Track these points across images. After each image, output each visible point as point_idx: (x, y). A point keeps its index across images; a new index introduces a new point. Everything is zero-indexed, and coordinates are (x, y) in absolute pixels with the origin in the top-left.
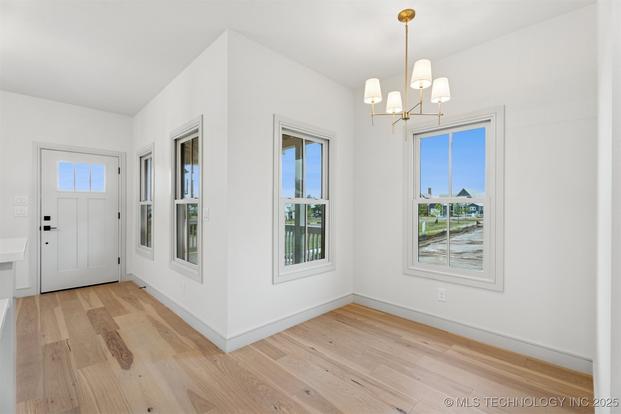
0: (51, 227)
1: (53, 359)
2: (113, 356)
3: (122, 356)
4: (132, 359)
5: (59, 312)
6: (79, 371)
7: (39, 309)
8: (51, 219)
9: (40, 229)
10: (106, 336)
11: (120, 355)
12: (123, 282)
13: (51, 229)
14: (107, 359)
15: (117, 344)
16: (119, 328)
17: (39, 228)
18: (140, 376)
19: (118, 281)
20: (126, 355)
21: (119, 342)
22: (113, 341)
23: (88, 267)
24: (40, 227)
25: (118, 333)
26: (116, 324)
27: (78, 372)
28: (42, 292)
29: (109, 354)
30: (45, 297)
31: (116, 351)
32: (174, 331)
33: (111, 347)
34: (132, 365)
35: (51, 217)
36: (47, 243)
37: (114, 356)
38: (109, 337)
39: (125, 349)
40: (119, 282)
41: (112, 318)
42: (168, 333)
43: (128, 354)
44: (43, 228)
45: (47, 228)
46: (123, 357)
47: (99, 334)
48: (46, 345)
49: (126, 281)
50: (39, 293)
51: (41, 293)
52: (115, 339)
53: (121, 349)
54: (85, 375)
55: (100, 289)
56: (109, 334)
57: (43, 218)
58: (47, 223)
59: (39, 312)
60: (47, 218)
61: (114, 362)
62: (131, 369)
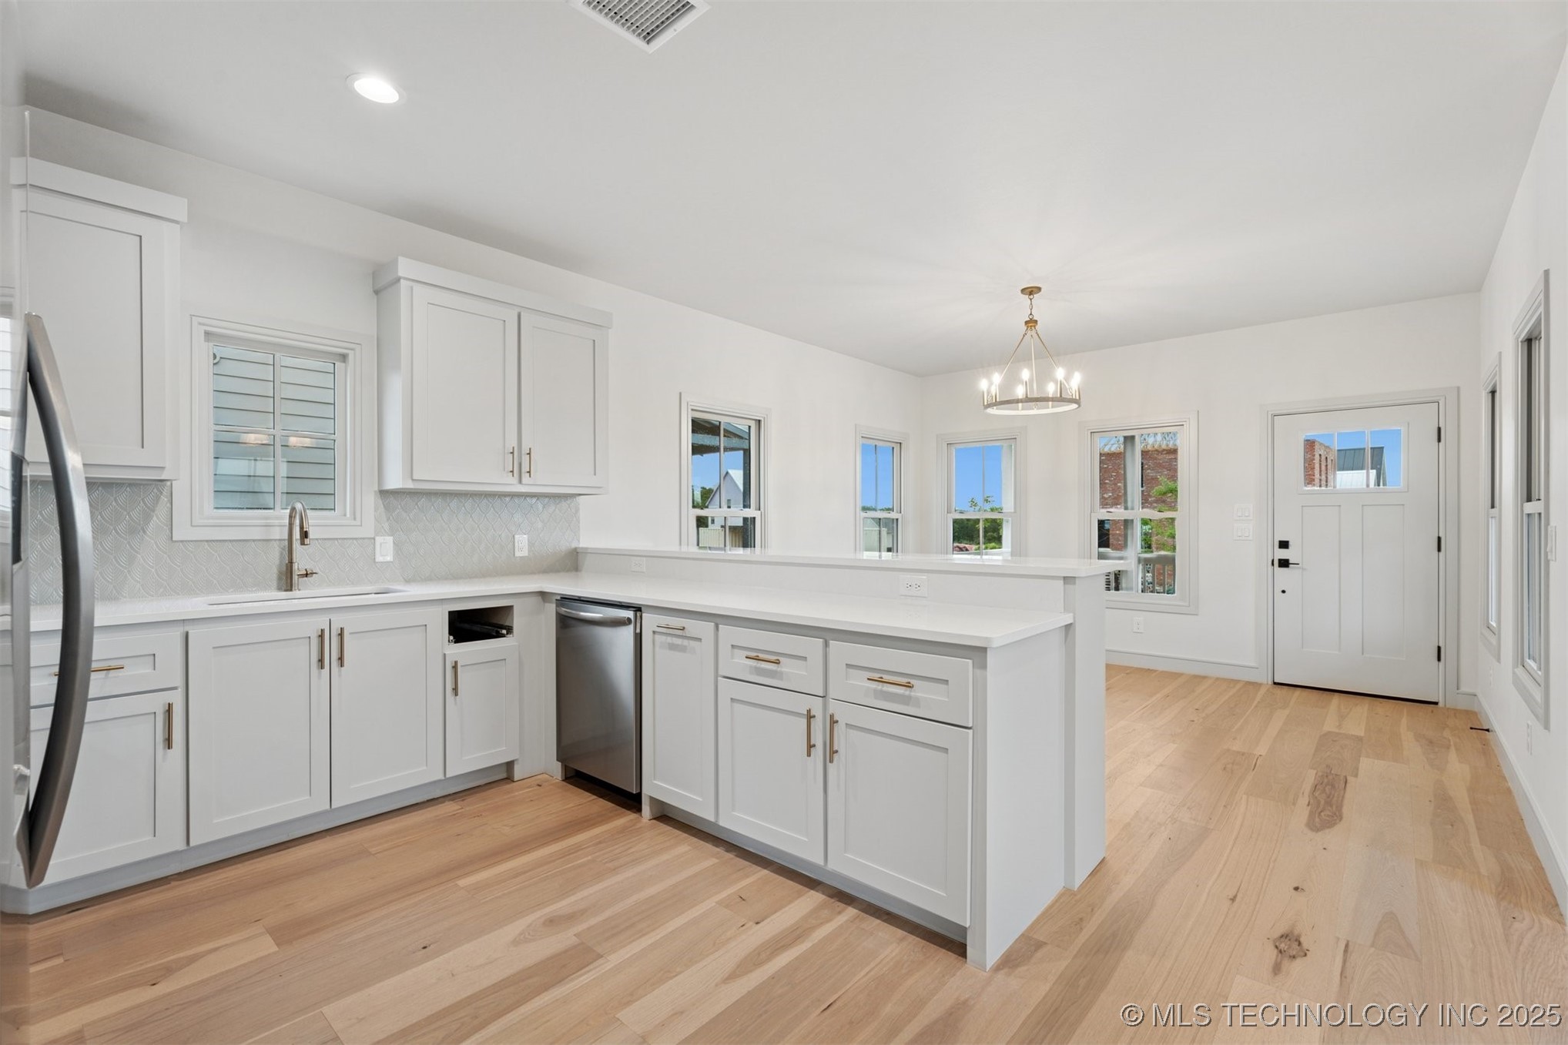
0: (1290, 562)
1: (1225, 769)
2: (1308, 805)
3: (1321, 812)
4: (1335, 824)
5: (1281, 716)
6: (1245, 797)
7: (1255, 703)
8: (1290, 547)
9: (1273, 564)
10: (1322, 776)
11: (1320, 810)
12: (1448, 709)
13: (1291, 566)
14: (1294, 804)
15: (1330, 794)
16: (1356, 776)
17: (1270, 563)
18: (1325, 849)
19: (1436, 703)
20: (1330, 814)
21: (1336, 795)
22: (1327, 789)
23: (1363, 654)
24: (1273, 561)
25: (1348, 781)
26: (1358, 769)
27: (1242, 798)
28: (1275, 681)
29: (1303, 801)
30: (1279, 691)
31: (1319, 803)
32: (1472, 829)
33: (1317, 794)
34: (1327, 831)
35: (1290, 543)
36: (1284, 592)
37: (1310, 807)
38: (1326, 780)
39: (1337, 807)
40: (1441, 704)
41: (1360, 757)
42: (1452, 825)
43: (1335, 814)
44: (1276, 563)
45: (1284, 563)
46: (1322, 814)
47: (1314, 769)
48: (1228, 750)
49: (1458, 708)
50: (1270, 682)
51: (1275, 683)
52: (1333, 786)
53: (1329, 803)
54: (1247, 804)
55: (1383, 707)
56: (1330, 777)
57: (1277, 544)
58: (1283, 554)
59: (1253, 707)
60: (1284, 545)
61: (1301, 812)
62: (1320, 833)
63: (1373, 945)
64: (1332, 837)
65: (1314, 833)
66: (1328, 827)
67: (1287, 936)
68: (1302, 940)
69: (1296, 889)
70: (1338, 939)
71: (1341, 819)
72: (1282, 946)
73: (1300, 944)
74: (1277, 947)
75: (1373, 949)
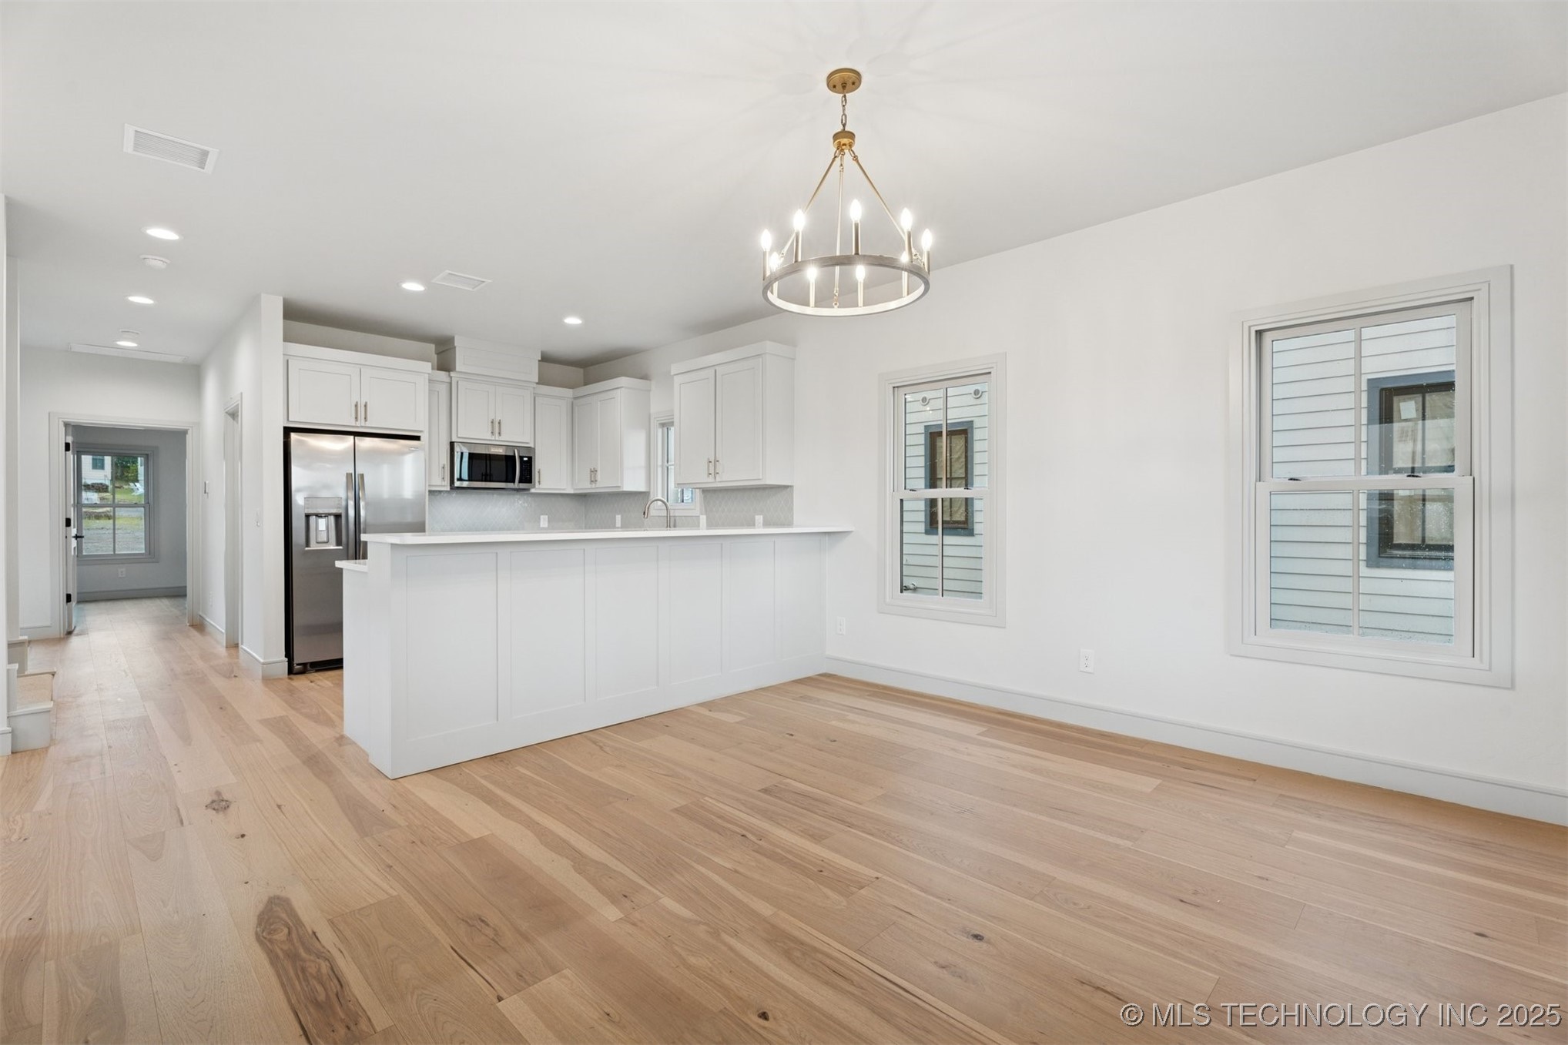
2: (314, 933)
3: (289, 933)
4: (259, 924)
11: (295, 935)
14: (330, 922)
18: (247, 883)
20: (275, 935)
29: (327, 936)
31: (308, 949)
34: (261, 907)
37: (310, 931)
43: (270, 940)
46: (286, 931)
53: (292, 956)
61: (310, 914)
62: (265, 899)
63: (164, 833)
64: (250, 904)
65: (272, 895)
66: (262, 913)
67: (225, 808)
68: (214, 812)
69: (243, 836)
70: (190, 824)
71: (258, 937)
72: (224, 803)
73: (214, 809)
74: (227, 801)
75: (163, 830)
